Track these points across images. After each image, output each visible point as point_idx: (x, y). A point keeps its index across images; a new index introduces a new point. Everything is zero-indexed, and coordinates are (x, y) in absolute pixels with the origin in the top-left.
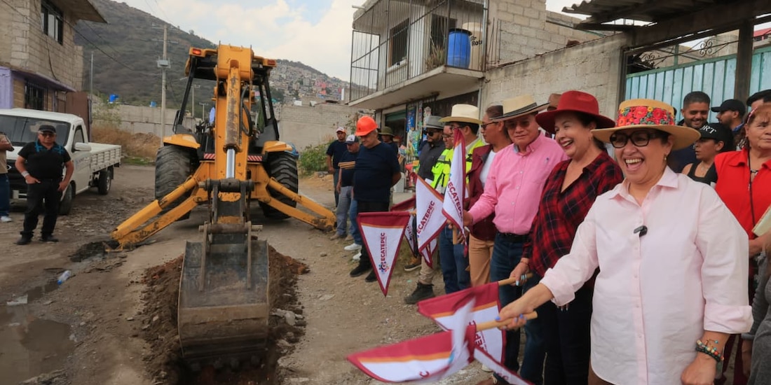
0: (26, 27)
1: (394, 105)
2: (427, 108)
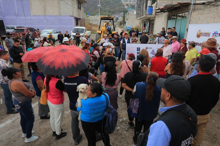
0: (76, 9)
1: (145, 20)
2: (148, 22)
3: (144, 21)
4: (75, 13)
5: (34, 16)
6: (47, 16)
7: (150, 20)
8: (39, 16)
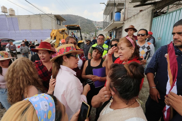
0: (54, 24)
1: (110, 30)
2: (115, 31)
3: (110, 32)
4: (54, 27)
5: (22, 30)
6: (32, 30)
7: (117, 28)
8: (26, 30)
